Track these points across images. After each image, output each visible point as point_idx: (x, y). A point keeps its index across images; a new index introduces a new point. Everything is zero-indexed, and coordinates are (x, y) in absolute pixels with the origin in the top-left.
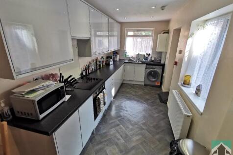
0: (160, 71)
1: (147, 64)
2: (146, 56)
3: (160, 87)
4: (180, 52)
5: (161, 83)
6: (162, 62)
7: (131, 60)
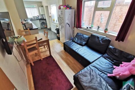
0: (45, 22)
1: (40, 20)
2: (37, 17)
3: (47, 27)
4: (50, 13)
5: (47, 26)
6: (44, 18)
7: (32, 19)
